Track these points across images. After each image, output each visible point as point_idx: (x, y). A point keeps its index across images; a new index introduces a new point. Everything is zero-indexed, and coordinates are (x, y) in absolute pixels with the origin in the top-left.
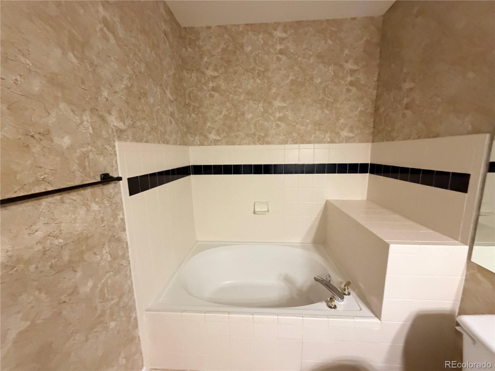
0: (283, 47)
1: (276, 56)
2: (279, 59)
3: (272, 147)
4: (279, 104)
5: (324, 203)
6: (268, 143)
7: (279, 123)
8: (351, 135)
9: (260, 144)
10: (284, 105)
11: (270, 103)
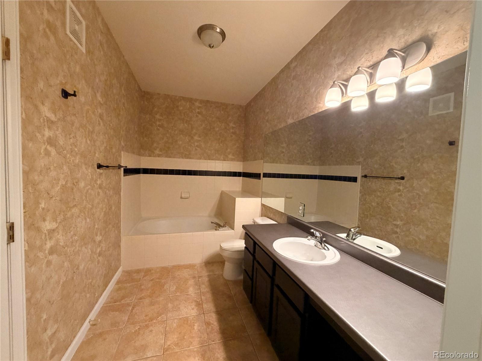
0: (199, 111)
1: (196, 114)
2: (197, 116)
3: (193, 160)
4: (197, 139)
5: (220, 192)
6: (190, 158)
7: (197, 148)
8: (233, 157)
9: (186, 158)
10: (199, 139)
11: (192, 137)
